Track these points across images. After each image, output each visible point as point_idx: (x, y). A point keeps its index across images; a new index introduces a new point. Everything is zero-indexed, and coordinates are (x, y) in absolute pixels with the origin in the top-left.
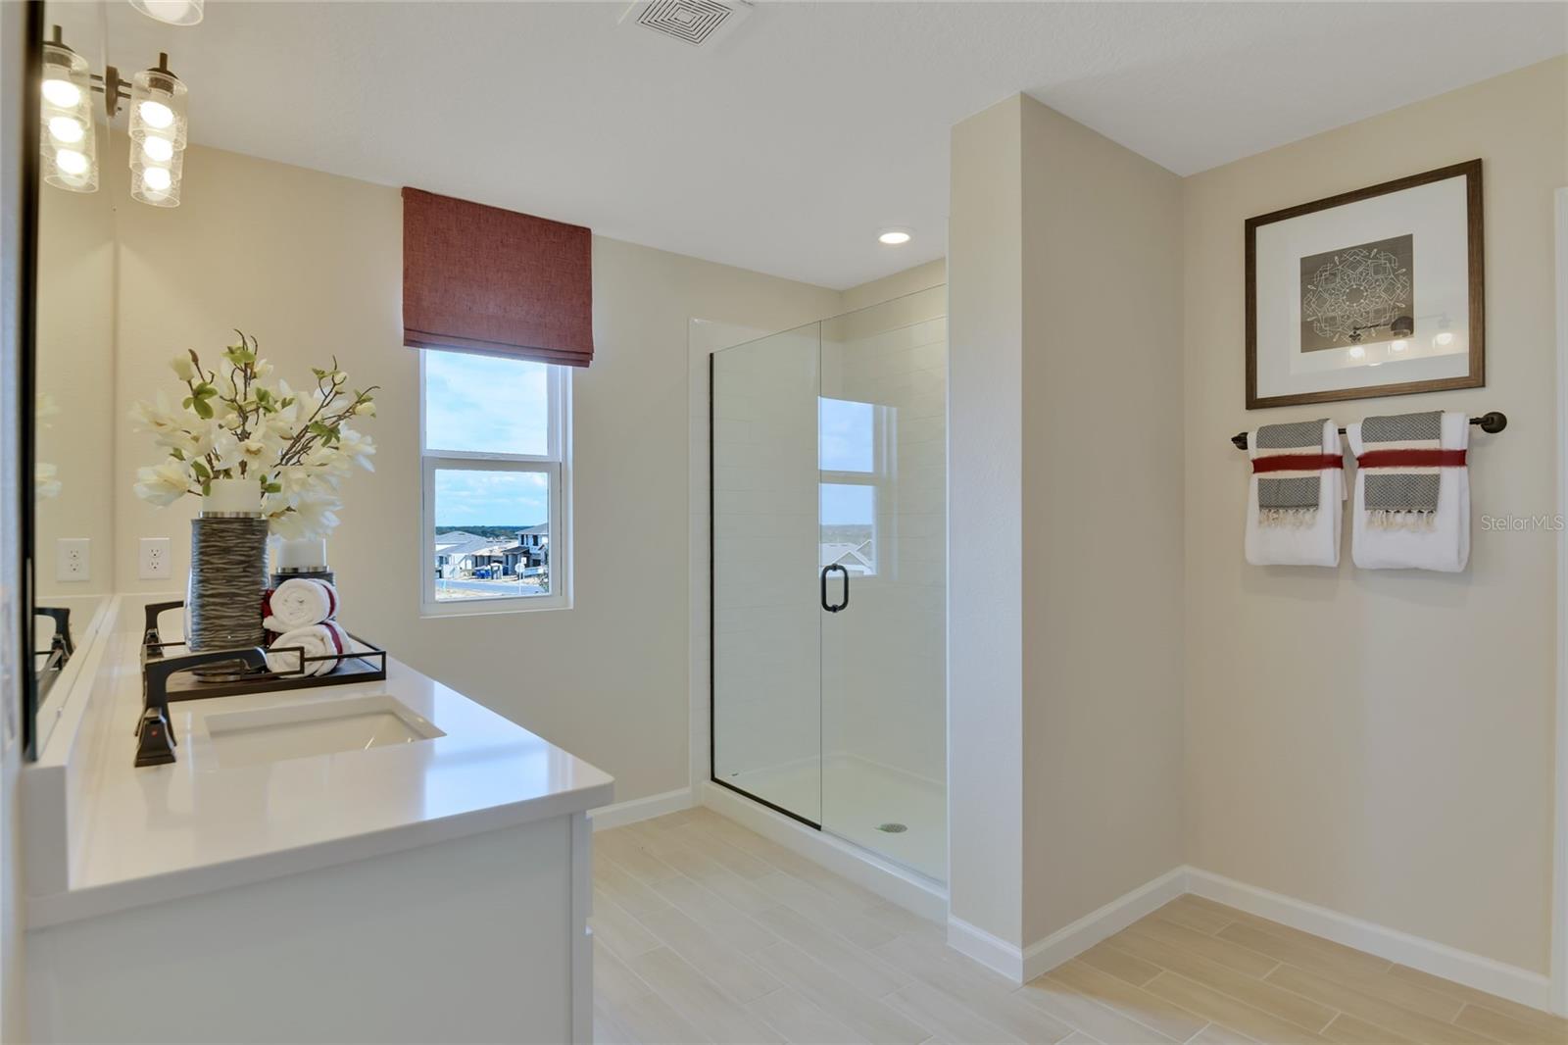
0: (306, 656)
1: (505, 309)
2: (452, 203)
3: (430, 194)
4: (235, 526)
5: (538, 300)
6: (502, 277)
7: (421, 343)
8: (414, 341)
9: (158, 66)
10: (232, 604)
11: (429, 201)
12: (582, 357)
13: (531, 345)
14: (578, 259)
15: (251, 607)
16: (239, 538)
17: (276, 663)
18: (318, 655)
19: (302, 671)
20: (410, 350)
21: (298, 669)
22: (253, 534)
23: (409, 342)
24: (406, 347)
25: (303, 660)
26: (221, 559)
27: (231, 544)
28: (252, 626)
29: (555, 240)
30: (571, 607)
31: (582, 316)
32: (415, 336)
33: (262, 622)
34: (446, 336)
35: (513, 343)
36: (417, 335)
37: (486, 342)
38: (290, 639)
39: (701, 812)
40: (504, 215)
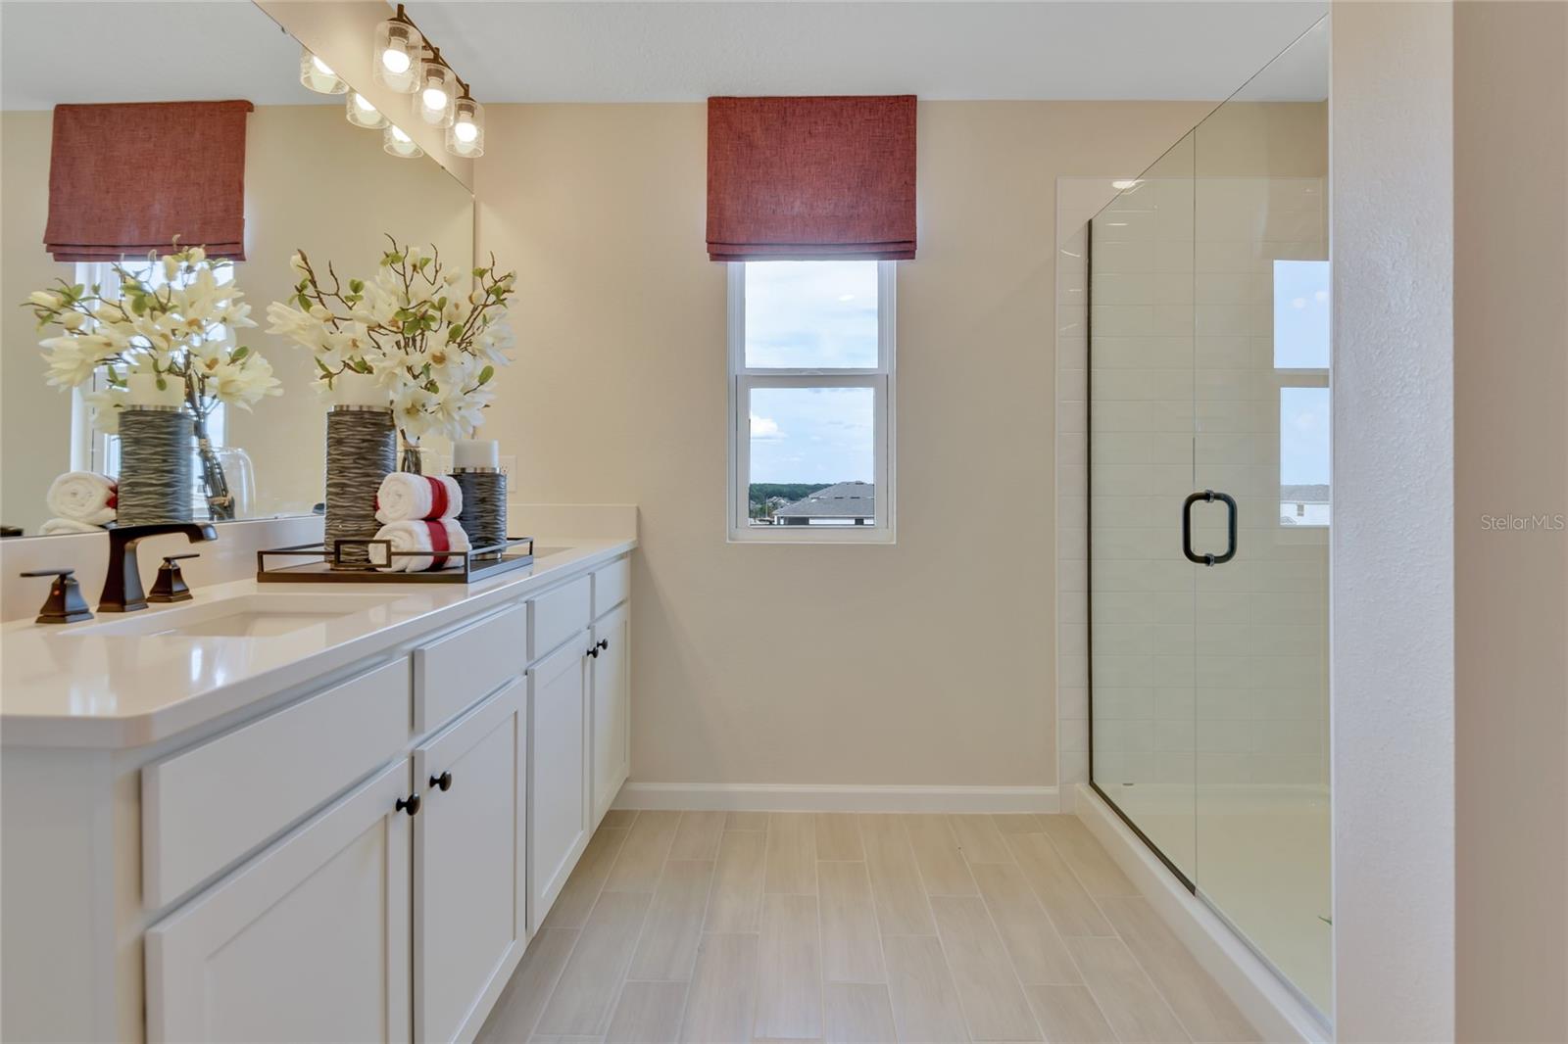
0: (393, 550)
1: (812, 206)
2: (755, 102)
3: (735, 98)
4: (347, 418)
5: (849, 189)
6: (810, 171)
7: (726, 255)
8: (722, 255)
9: (396, 16)
10: (342, 494)
11: (733, 105)
12: (902, 247)
13: (842, 241)
14: (900, 134)
15: (362, 498)
16: (351, 430)
17: (377, 555)
18: (405, 551)
19: (389, 565)
20: (719, 265)
21: (385, 562)
22: (365, 427)
23: (716, 256)
24: (713, 262)
25: (390, 555)
26: (335, 449)
27: (343, 435)
28: (364, 517)
29: (872, 117)
30: (894, 543)
31: (904, 199)
32: (718, 249)
33: (374, 514)
34: (750, 244)
35: (820, 242)
36: (723, 246)
37: (791, 245)
38: (389, 531)
39: (1071, 824)
40: (812, 102)
